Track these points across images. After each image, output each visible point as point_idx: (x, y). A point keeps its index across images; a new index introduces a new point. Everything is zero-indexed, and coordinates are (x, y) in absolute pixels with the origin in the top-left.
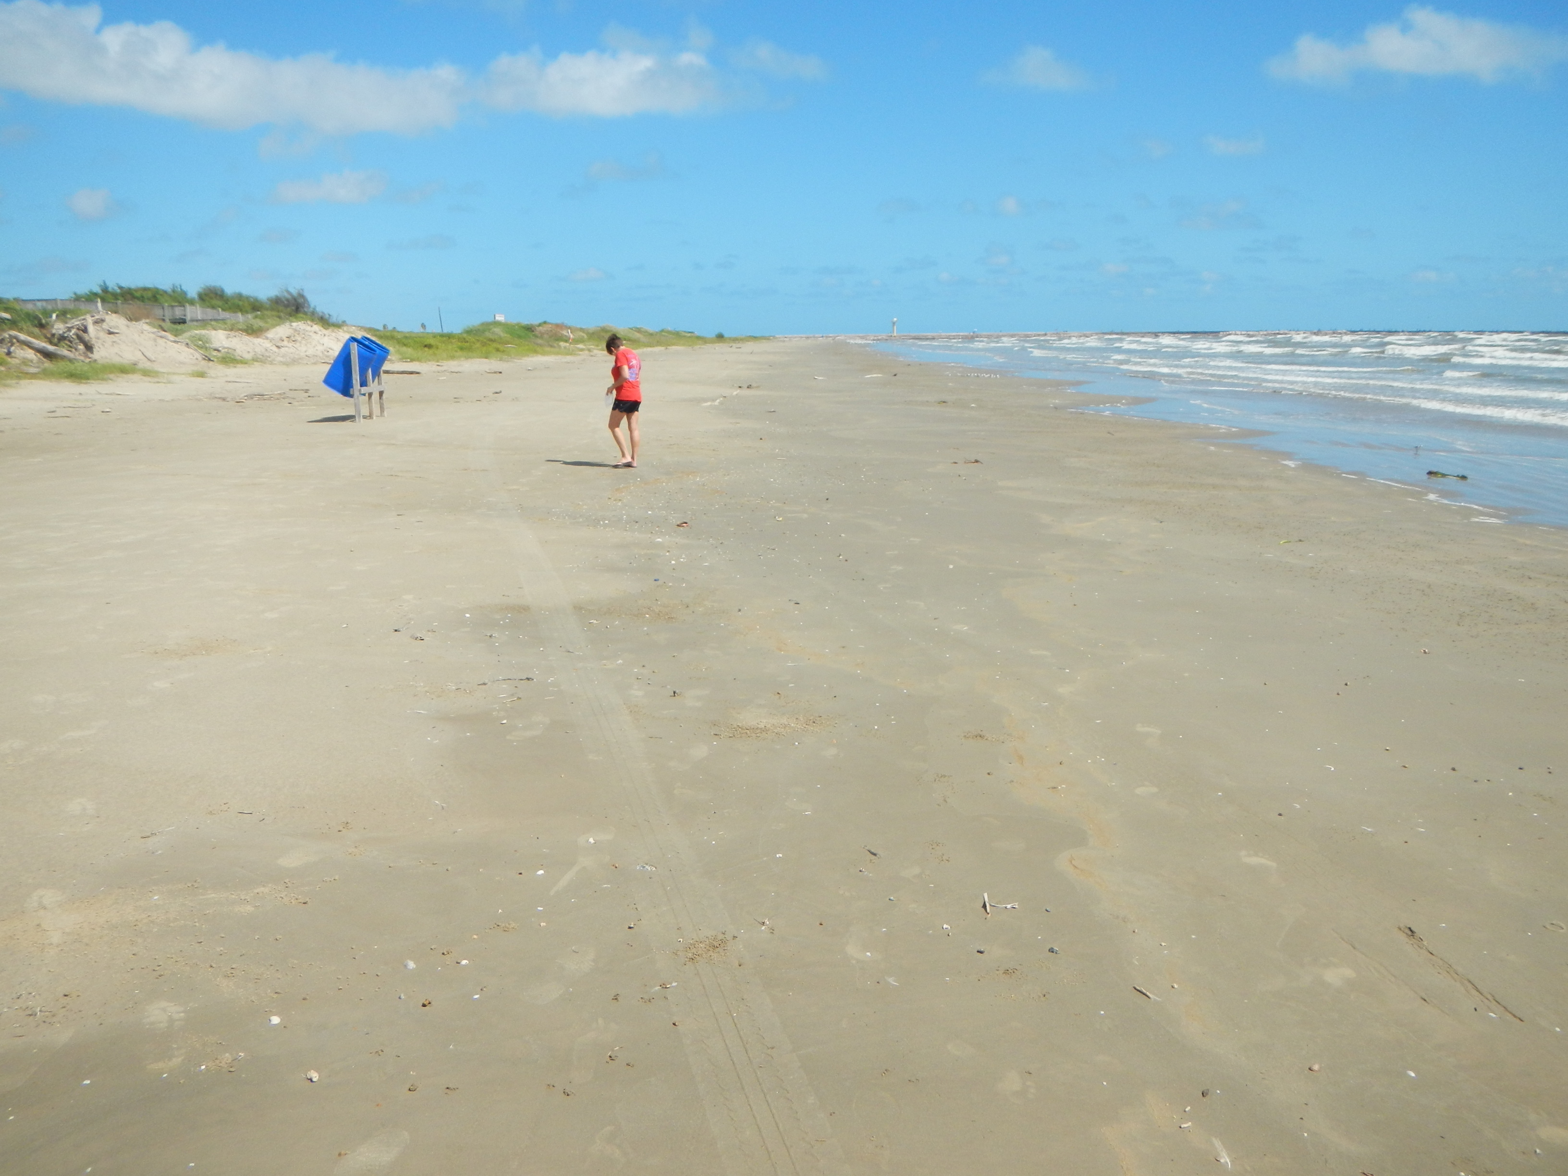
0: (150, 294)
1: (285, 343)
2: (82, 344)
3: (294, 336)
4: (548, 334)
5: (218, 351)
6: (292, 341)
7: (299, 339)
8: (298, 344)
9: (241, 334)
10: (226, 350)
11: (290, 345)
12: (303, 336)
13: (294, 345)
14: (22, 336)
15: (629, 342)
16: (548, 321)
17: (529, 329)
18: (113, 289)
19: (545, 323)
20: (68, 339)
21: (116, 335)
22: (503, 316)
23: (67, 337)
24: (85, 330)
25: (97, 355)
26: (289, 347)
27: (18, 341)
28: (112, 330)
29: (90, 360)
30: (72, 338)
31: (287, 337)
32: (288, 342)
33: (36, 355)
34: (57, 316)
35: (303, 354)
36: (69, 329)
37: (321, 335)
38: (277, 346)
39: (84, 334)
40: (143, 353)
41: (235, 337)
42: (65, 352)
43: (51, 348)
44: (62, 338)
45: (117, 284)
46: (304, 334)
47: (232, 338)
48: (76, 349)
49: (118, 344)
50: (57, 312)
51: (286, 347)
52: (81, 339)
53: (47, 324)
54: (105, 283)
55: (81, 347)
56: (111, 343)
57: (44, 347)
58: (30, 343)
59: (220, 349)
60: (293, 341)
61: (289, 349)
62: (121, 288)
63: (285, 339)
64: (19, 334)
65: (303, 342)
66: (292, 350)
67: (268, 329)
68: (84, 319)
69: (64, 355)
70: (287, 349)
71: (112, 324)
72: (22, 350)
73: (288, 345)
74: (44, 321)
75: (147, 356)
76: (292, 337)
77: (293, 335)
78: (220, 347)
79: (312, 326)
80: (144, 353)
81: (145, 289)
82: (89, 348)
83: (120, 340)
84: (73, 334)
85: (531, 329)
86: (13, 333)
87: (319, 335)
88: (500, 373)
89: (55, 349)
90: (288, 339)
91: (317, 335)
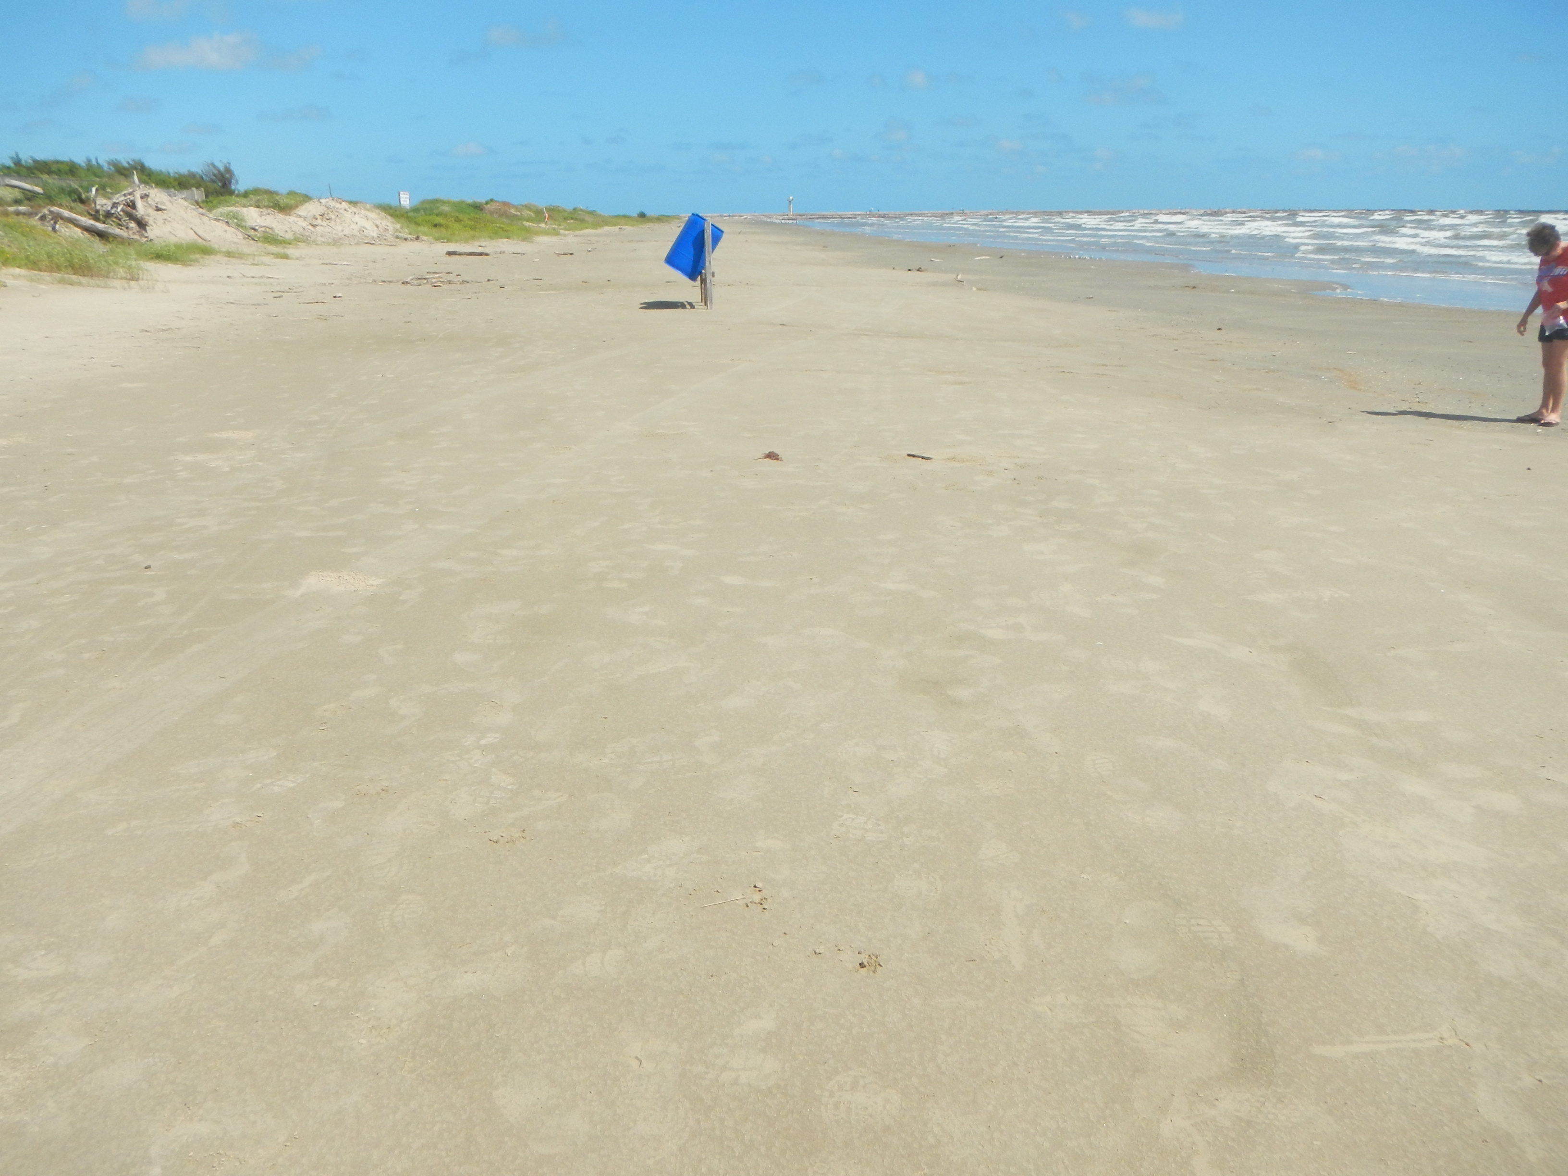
0: (67, 168)
1: (319, 222)
2: (133, 222)
3: (328, 214)
4: (497, 212)
5: (255, 230)
6: (325, 220)
7: (333, 217)
8: (333, 223)
9: (274, 212)
10: (263, 229)
11: (325, 224)
12: (337, 214)
13: (329, 224)
14: (66, 213)
15: (576, 222)
16: (496, 199)
17: (478, 207)
18: (26, 162)
19: (492, 200)
20: (115, 215)
21: (164, 211)
22: (408, 193)
23: (113, 213)
24: (133, 205)
25: (153, 232)
26: (324, 226)
27: (62, 218)
28: (160, 206)
29: (146, 239)
30: (120, 215)
31: (321, 215)
32: (322, 220)
33: (82, 233)
34: (97, 190)
35: (341, 234)
36: (115, 205)
37: (352, 213)
38: (312, 225)
39: (134, 211)
40: (195, 232)
41: (269, 214)
42: (117, 231)
43: (100, 226)
44: (108, 215)
45: (32, 157)
46: (338, 212)
47: (266, 215)
48: (127, 228)
49: (169, 221)
50: (97, 186)
51: (321, 226)
52: (132, 217)
53: (88, 199)
54: (17, 156)
55: (133, 225)
56: (163, 221)
57: (92, 225)
58: (76, 220)
59: (257, 228)
60: (328, 219)
61: (323, 228)
62: (35, 161)
63: (319, 217)
64: (61, 210)
65: (338, 220)
66: (328, 229)
67: (297, 207)
68: (130, 194)
69: (116, 234)
70: (322, 227)
71: (157, 199)
72: (67, 228)
73: (322, 224)
74: (83, 196)
75: (201, 235)
76: (326, 215)
77: (326, 213)
78: (256, 226)
79: (341, 203)
80: (198, 233)
81: (58, 162)
82: (142, 225)
83: (170, 218)
84: (120, 211)
85: (479, 207)
86: (55, 209)
87: (350, 213)
88: (571, 254)
89: (105, 228)
90: (321, 217)
91: (348, 213)
